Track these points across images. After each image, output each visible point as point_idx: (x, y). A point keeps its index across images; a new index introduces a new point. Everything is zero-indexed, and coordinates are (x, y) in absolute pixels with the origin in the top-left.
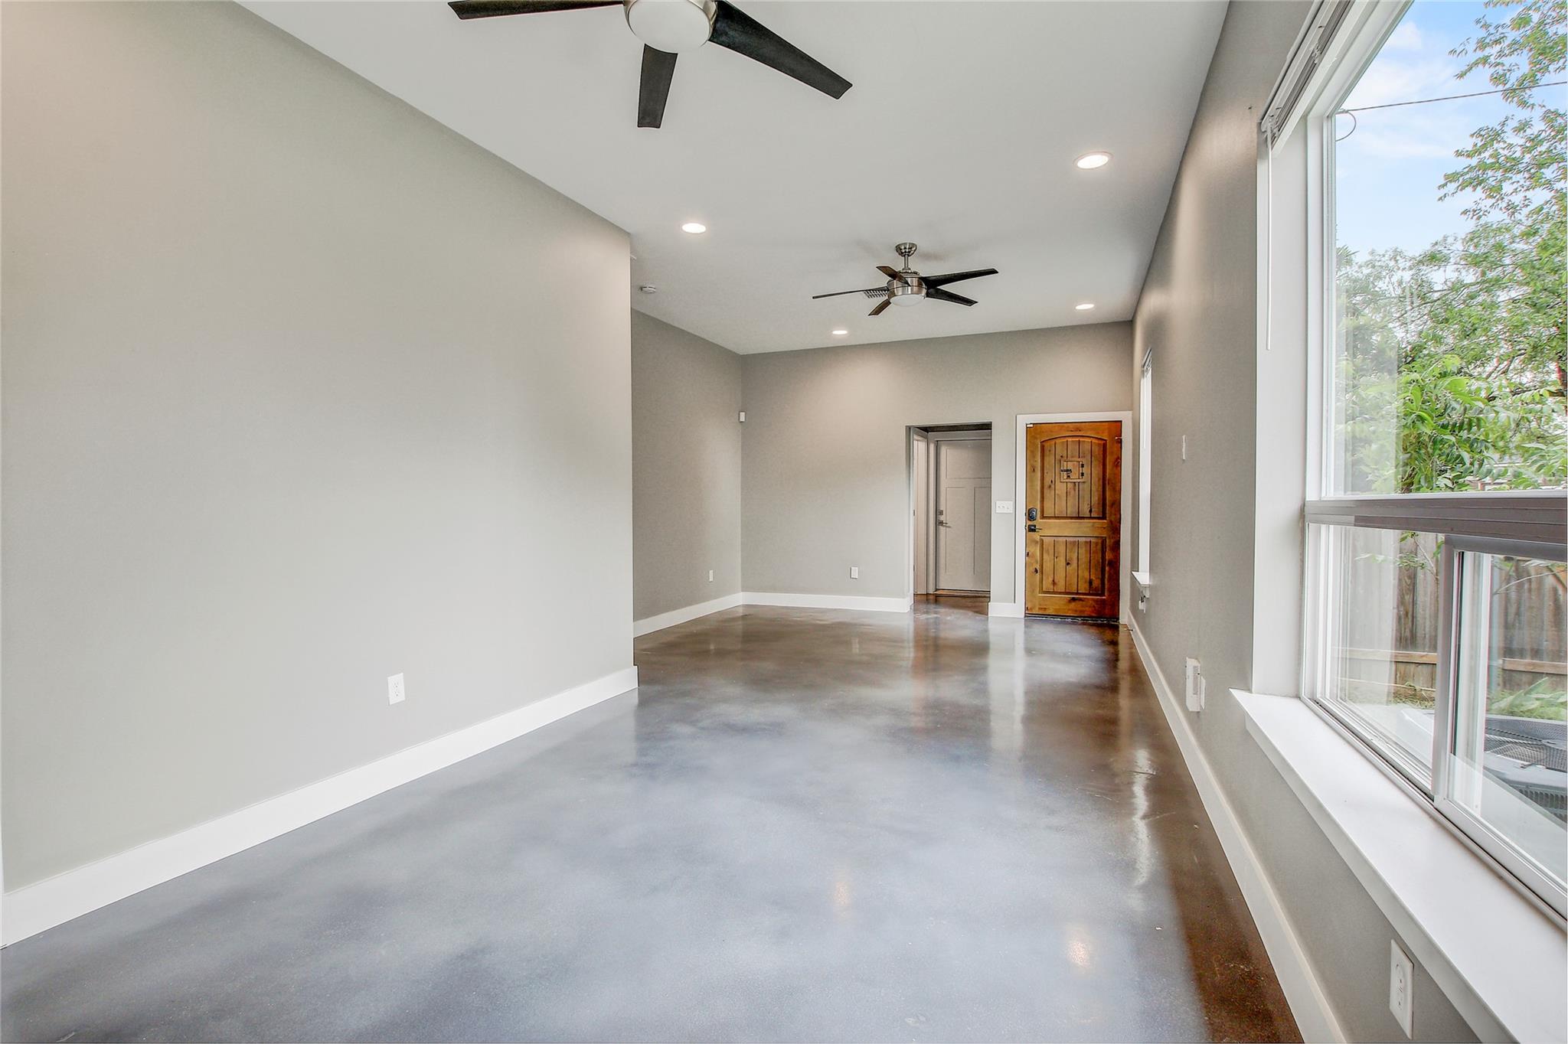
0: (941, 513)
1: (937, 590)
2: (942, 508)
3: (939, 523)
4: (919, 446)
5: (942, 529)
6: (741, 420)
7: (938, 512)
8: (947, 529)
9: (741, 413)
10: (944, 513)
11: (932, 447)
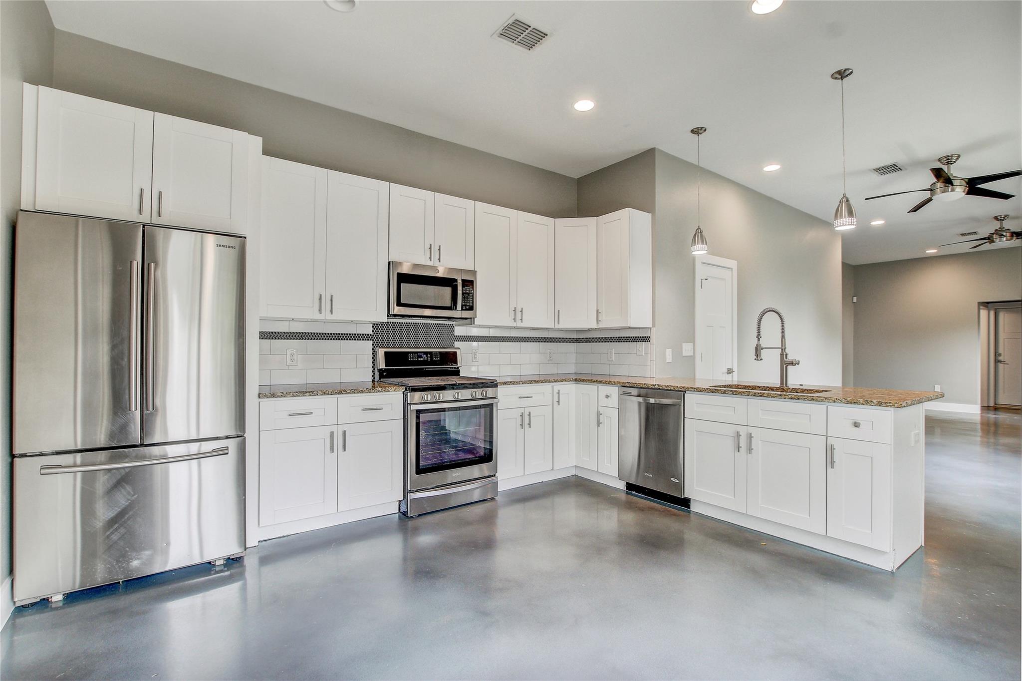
0: (1000, 355)
1: (995, 404)
2: (1001, 351)
3: (997, 361)
4: (984, 313)
5: (1001, 366)
6: (854, 301)
7: (997, 354)
8: (1005, 365)
9: (854, 298)
10: (1002, 355)
11: (992, 313)
